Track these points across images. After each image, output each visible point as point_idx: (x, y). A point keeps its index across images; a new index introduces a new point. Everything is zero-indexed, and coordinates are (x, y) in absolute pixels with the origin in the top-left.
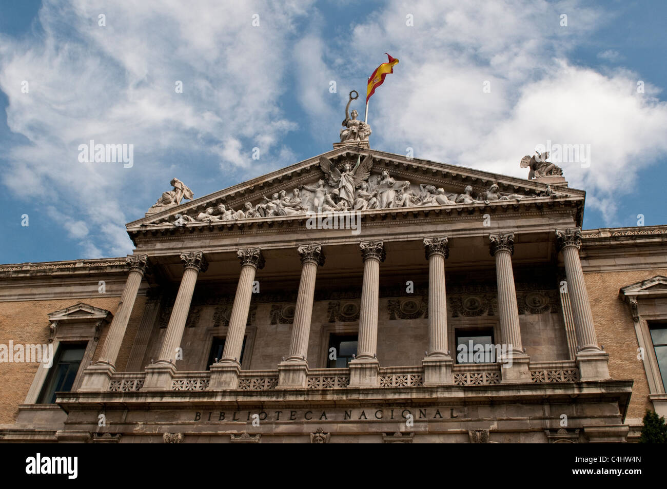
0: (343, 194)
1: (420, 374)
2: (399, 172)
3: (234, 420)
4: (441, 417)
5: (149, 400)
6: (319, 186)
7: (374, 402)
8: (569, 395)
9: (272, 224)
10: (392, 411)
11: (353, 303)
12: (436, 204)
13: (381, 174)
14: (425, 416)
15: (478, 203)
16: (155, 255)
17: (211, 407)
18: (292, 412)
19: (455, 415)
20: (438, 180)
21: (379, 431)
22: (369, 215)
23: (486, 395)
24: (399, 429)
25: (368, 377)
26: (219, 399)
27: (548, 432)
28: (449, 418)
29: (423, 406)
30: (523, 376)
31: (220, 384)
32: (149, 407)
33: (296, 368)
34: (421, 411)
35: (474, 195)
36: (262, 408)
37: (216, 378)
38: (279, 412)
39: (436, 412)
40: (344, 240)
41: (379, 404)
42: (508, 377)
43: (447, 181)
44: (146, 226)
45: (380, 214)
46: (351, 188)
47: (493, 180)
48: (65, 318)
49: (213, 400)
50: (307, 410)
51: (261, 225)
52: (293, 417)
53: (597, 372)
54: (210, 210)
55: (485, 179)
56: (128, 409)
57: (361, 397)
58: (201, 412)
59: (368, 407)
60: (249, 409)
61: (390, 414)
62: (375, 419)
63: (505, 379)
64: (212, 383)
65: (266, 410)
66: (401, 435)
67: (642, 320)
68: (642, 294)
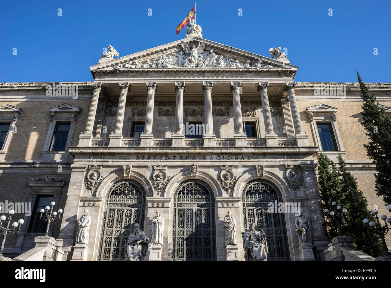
0: (193, 60)
1: (232, 141)
2: (218, 51)
3: (155, 159)
4: (244, 159)
5: (115, 151)
6: (180, 55)
7: (216, 153)
8: (295, 152)
9: (161, 72)
10: (224, 157)
11: (195, 108)
12: (235, 67)
13: (209, 51)
14: (237, 159)
15: (253, 68)
16: (105, 83)
17: (143, 154)
18: (180, 157)
19: (249, 159)
20: (235, 56)
21: (219, 165)
22: (206, 70)
23: (263, 151)
24: (227, 164)
25: (212, 142)
26: (148, 151)
27: (286, 166)
28: (247, 160)
29: (236, 155)
30: (276, 144)
31: (146, 143)
32: (114, 154)
33: (180, 137)
34: (236, 157)
35: (251, 64)
36: (167, 155)
37: (143, 141)
38: (174, 157)
39: (241, 157)
40: (195, 81)
41: (218, 154)
42: (270, 143)
43: (239, 57)
44: (100, 69)
45: (211, 70)
46: (197, 57)
47: (260, 58)
48: (58, 110)
49: (145, 151)
50: (187, 156)
51: (156, 72)
52: (181, 159)
53: (304, 143)
54: (131, 62)
55: (256, 58)
56: (104, 155)
57: (211, 151)
58: (139, 156)
59: (213, 155)
60: (161, 155)
62: (217, 160)
63: (269, 144)
64: (142, 143)
65: (169, 156)
66: (228, 166)
67: (314, 121)
68: (315, 110)
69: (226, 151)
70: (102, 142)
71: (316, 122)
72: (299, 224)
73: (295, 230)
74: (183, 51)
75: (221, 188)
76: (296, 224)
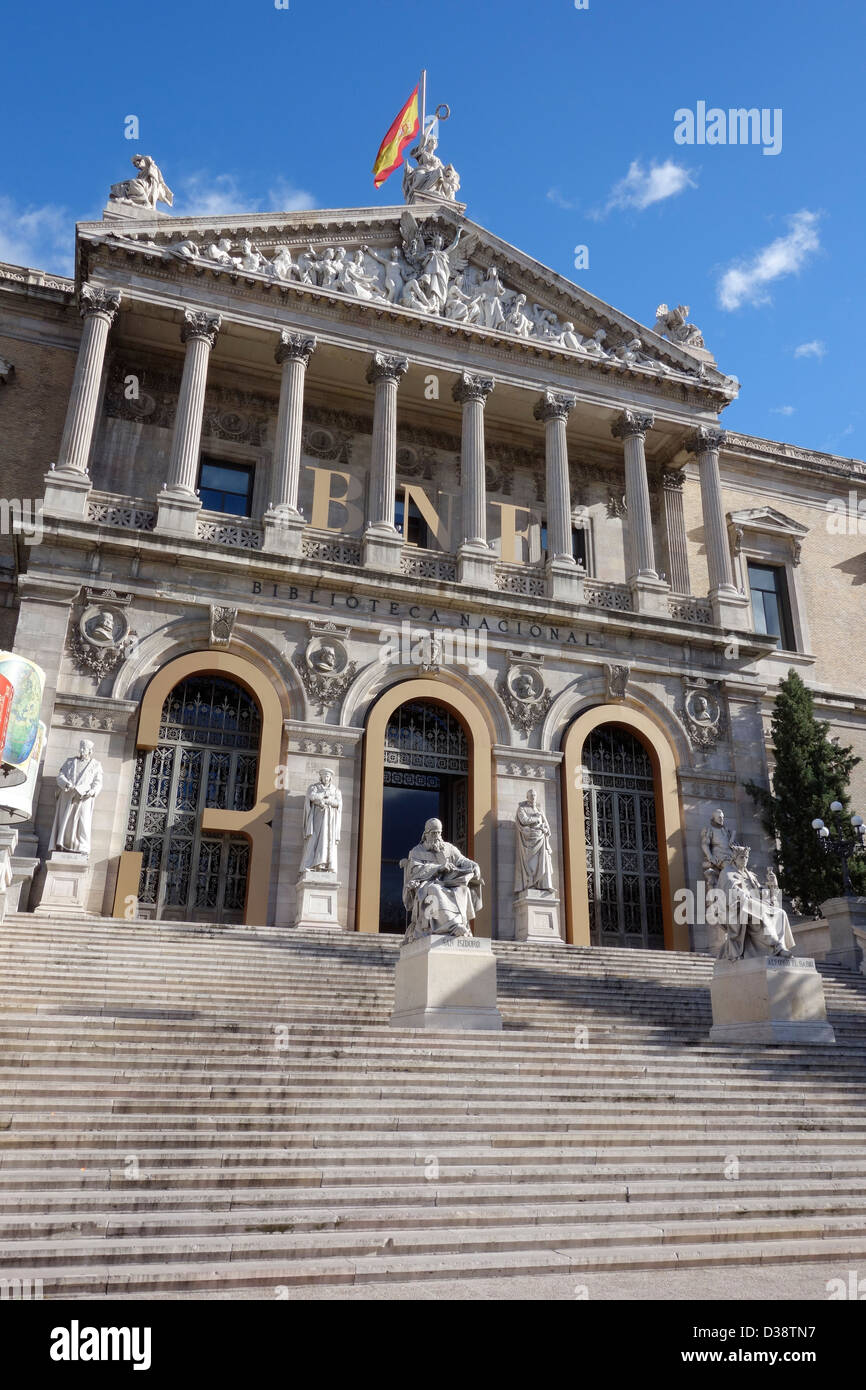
0: (436, 288)
1: (541, 581)
2: (511, 277)
3: (312, 601)
4: (575, 642)
5: (184, 551)
6: (391, 259)
7: (500, 609)
8: (714, 642)
9: (332, 304)
10: (519, 624)
11: (409, 449)
12: (563, 345)
13: (485, 270)
14: (557, 636)
15: (614, 361)
16: (133, 297)
17: (276, 578)
18: (392, 604)
19: (590, 642)
20: (562, 307)
21: (506, 648)
22: (477, 334)
23: (632, 626)
24: (528, 649)
25: (485, 573)
26: (295, 569)
27: (686, 680)
28: (584, 644)
29: (556, 625)
30: (662, 608)
31: (282, 543)
32: (177, 560)
33: (391, 542)
34: (552, 631)
35: (605, 346)
36: (352, 592)
37: (274, 534)
38: (374, 601)
39: (569, 634)
40: (438, 362)
41: (504, 613)
42: (645, 606)
43: (573, 311)
44: (117, 239)
45: (492, 338)
47: (635, 333)
49: (286, 569)
50: (413, 604)
51: (316, 300)
52: (394, 612)
53: (736, 619)
54: (228, 244)
55: (626, 327)
56: (140, 558)
57: (489, 601)
58: (262, 581)
59: (490, 614)
60: (332, 589)
61: (517, 627)
62: (499, 631)
63: (643, 608)
64: (268, 539)
65: (356, 596)
66: (530, 656)
67: (743, 556)
68: (749, 524)
69: (532, 608)
70: (125, 512)
71: (748, 558)
72: (715, 849)
73: (701, 864)
74: (400, 247)
75: (509, 719)
76: (706, 849)
